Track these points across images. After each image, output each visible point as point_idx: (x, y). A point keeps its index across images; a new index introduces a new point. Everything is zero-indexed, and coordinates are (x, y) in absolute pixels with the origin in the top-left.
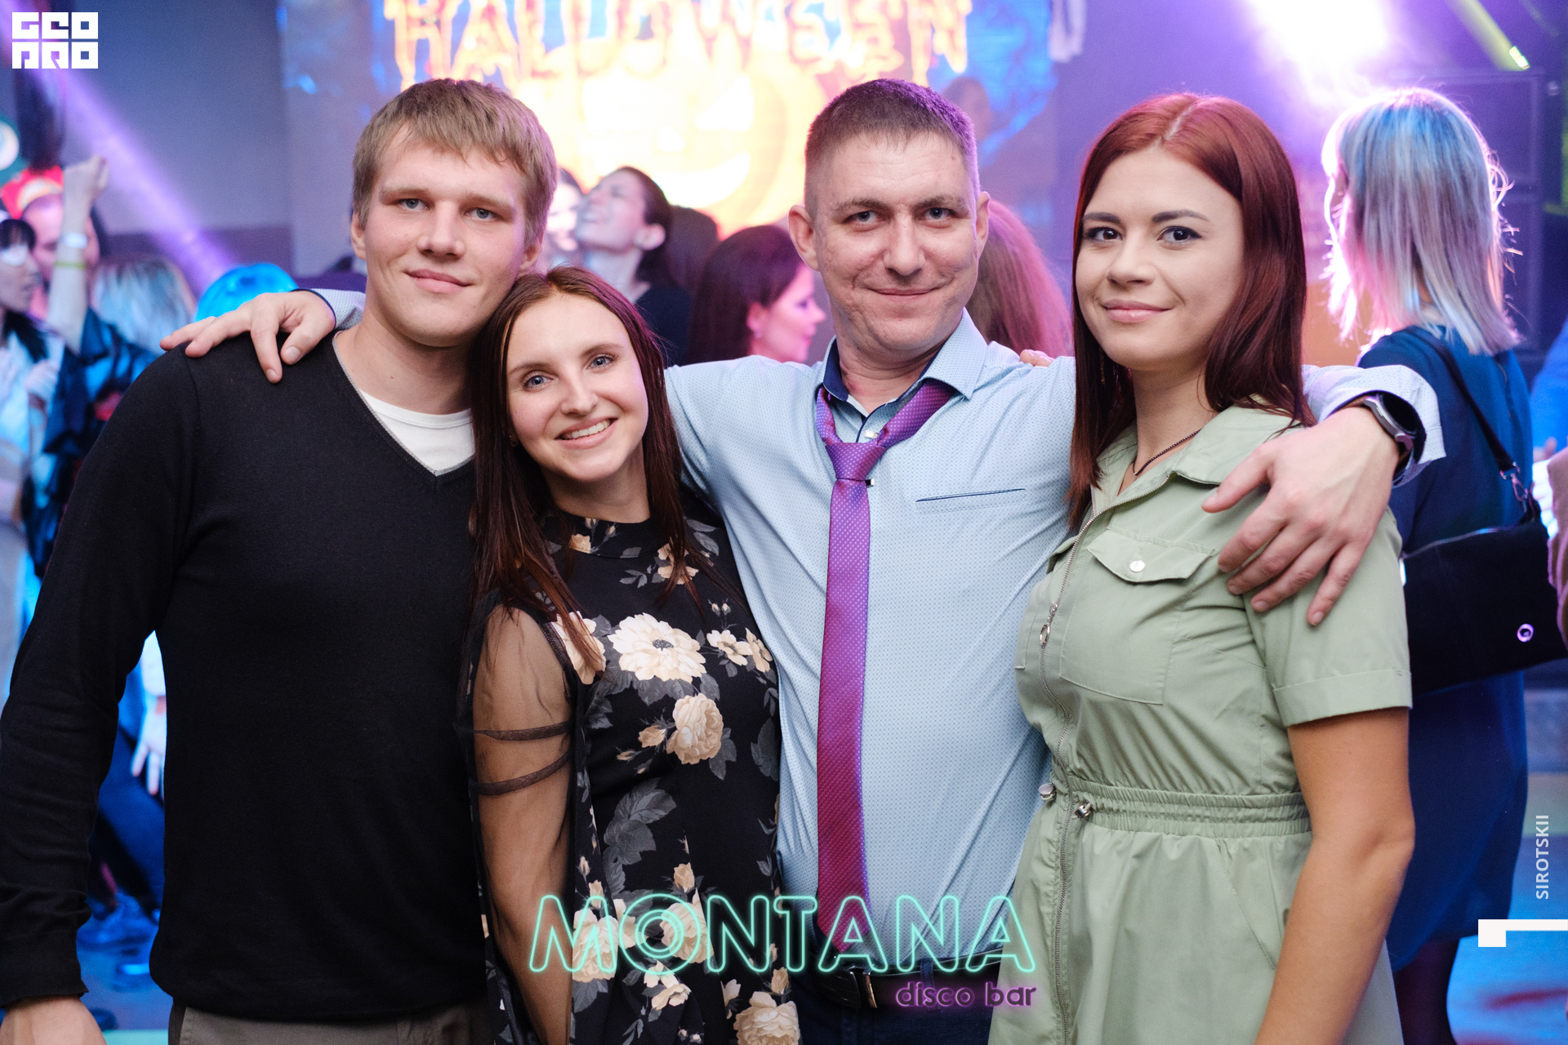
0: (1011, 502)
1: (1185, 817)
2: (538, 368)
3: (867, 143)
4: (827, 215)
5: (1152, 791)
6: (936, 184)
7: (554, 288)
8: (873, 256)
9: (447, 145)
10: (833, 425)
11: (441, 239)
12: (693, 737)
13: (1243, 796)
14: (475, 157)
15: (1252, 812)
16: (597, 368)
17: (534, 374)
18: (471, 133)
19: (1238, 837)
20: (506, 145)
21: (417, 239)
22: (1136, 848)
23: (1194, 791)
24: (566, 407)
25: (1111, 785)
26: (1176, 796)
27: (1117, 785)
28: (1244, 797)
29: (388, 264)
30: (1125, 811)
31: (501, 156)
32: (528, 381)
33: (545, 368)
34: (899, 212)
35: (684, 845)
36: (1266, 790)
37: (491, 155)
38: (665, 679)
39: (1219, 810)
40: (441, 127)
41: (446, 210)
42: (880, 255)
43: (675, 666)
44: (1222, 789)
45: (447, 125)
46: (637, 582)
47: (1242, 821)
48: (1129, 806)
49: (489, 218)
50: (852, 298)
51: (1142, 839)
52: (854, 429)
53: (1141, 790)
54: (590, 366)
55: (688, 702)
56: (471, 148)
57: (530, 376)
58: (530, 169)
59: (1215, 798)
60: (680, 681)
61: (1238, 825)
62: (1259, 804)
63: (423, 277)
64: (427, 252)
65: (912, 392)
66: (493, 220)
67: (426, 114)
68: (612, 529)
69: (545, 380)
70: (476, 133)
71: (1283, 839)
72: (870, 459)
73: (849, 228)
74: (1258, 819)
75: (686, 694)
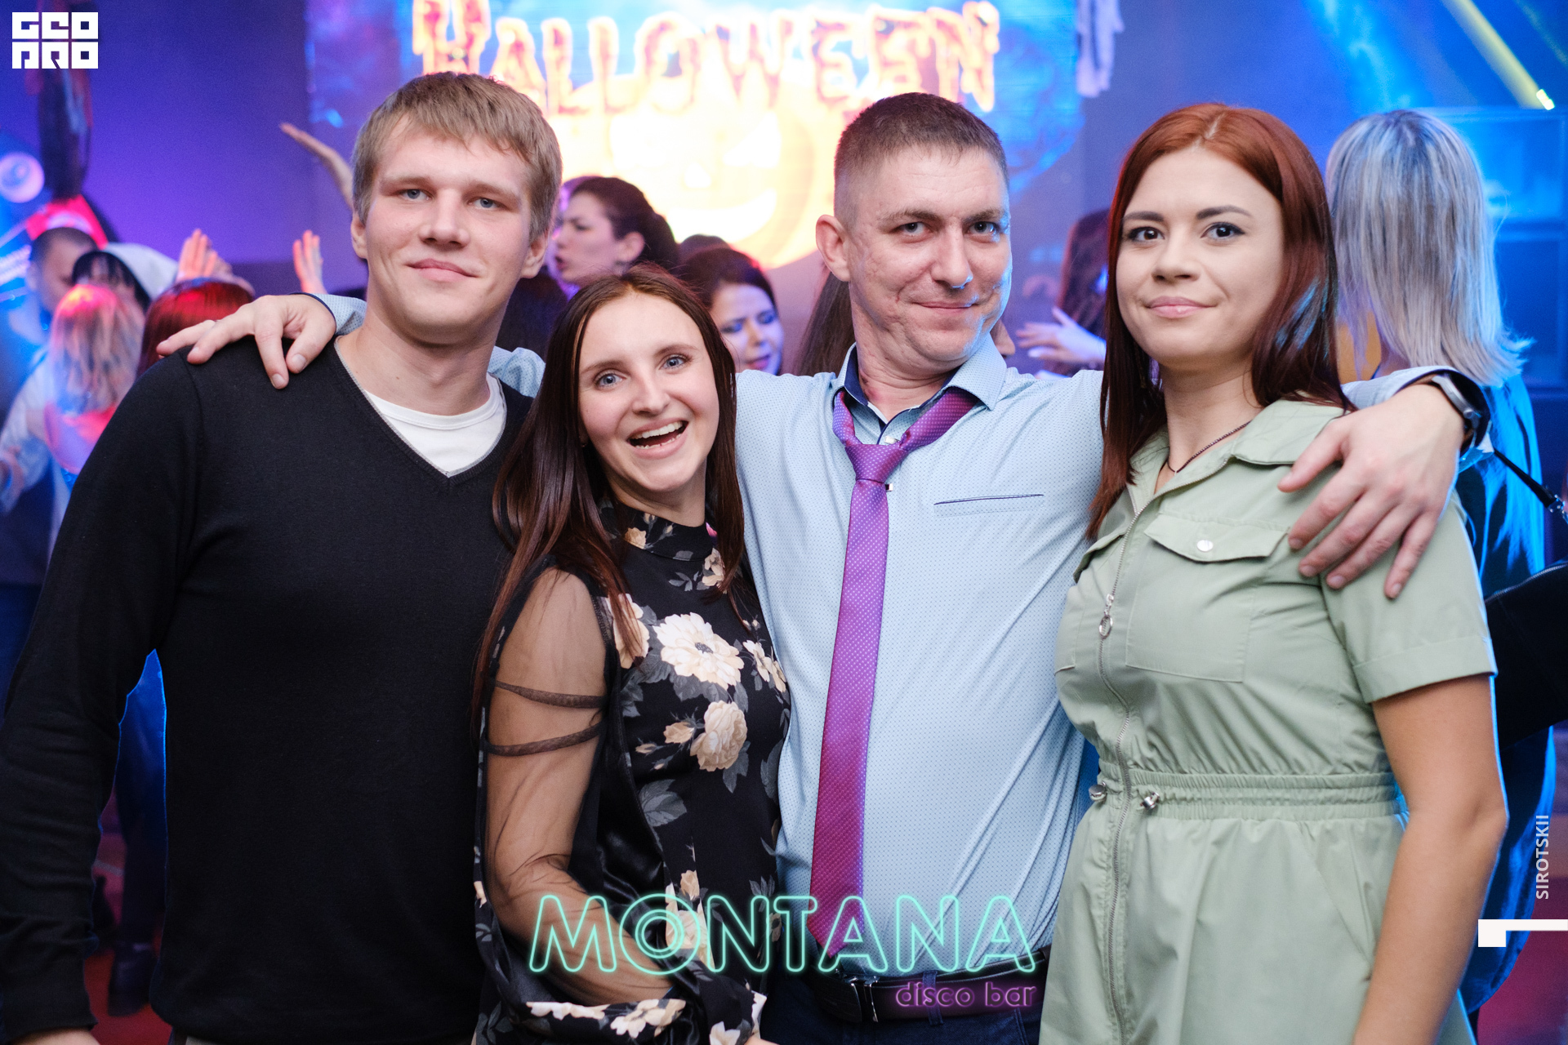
0: (1029, 507)
1: (1265, 801)
2: (608, 367)
3: (921, 156)
4: (871, 225)
5: (1229, 776)
6: (987, 197)
7: (630, 287)
8: (922, 269)
9: (449, 133)
10: (853, 428)
11: (444, 228)
12: (718, 745)
13: (1324, 775)
14: (478, 145)
15: (1332, 793)
16: (671, 369)
17: (606, 373)
18: (473, 121)
19: (1319, 819)
20: (510, 133)
21: (419, 228)
22: (1215, 835)
23: (1274, 772)
24: (638, 406)
25: (1186, 773)
26: (1255, 779)
27: (1191, 773)
28: (1325, 777)
29: (390, 255)
30: (1200, 799)
31: (505, 145)
32: (600, 379)
33: (618, 367)
34: (951, 224)
35: (691, 851)
36: (1346, 770)
37: (495, 144)
38: (702, 679)
39: (1299, 792)
40: (442, 115)
41: (449, 198)
42: (928, 268)
43: (714, 670)
44: (1302, 769)
45: (448, 113)
46: (683, 586)
47: (1323, 803)
48: (1205, 793)
49: (492, 208)
50: (894, 310)
51: (1220, 826)
52: (872, 435)
53: (1217, 775)
54: (663, 366)
55: (721, 707)
56: (473, 135)
57: (602, 375)
58: (534, 159)
59: (1296, 779)
60: (717, 685)
61: (1319, 807)
62: (1339, 784)
63: (426, 267)
64: (430, 241)
65: (936, 399)
66: (496, 209)
67: (426, 102)
68: (670, 529)
69: (617, 379)
70: (479, 121)
71: (1364, 821)
72: (892, 461)
73: (895, 238)
74: (1338, 801)
75: (720, 699)
